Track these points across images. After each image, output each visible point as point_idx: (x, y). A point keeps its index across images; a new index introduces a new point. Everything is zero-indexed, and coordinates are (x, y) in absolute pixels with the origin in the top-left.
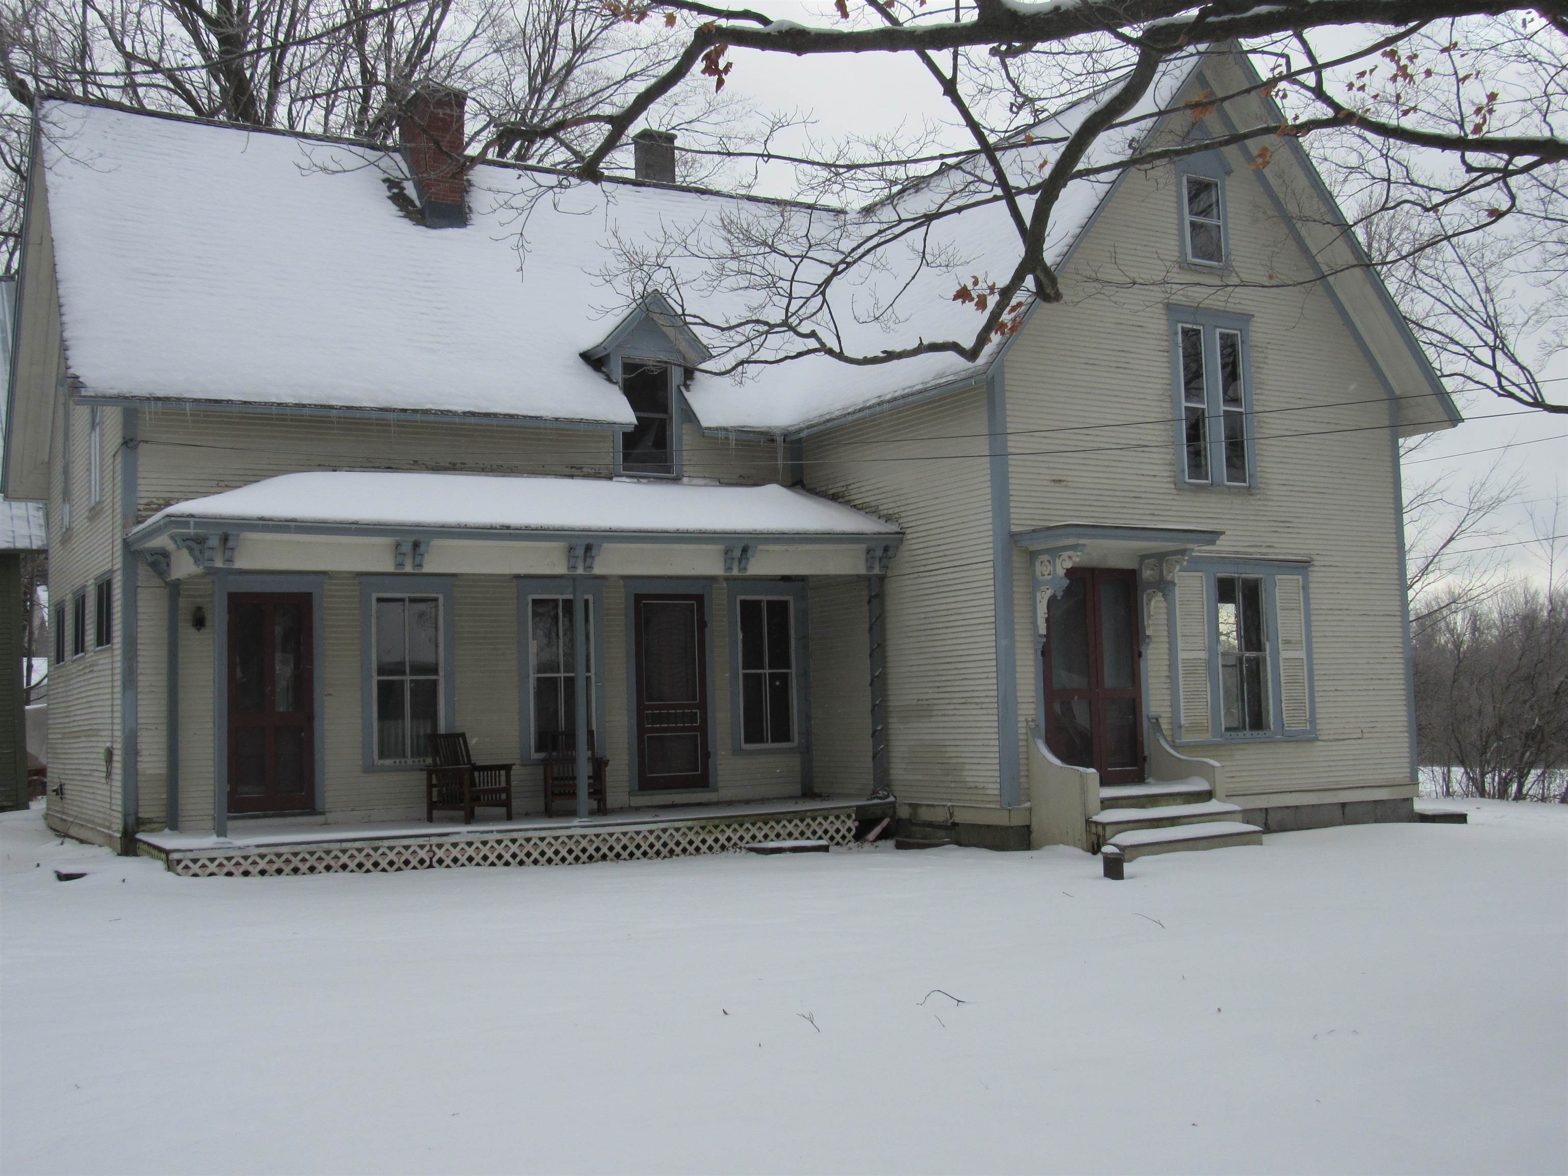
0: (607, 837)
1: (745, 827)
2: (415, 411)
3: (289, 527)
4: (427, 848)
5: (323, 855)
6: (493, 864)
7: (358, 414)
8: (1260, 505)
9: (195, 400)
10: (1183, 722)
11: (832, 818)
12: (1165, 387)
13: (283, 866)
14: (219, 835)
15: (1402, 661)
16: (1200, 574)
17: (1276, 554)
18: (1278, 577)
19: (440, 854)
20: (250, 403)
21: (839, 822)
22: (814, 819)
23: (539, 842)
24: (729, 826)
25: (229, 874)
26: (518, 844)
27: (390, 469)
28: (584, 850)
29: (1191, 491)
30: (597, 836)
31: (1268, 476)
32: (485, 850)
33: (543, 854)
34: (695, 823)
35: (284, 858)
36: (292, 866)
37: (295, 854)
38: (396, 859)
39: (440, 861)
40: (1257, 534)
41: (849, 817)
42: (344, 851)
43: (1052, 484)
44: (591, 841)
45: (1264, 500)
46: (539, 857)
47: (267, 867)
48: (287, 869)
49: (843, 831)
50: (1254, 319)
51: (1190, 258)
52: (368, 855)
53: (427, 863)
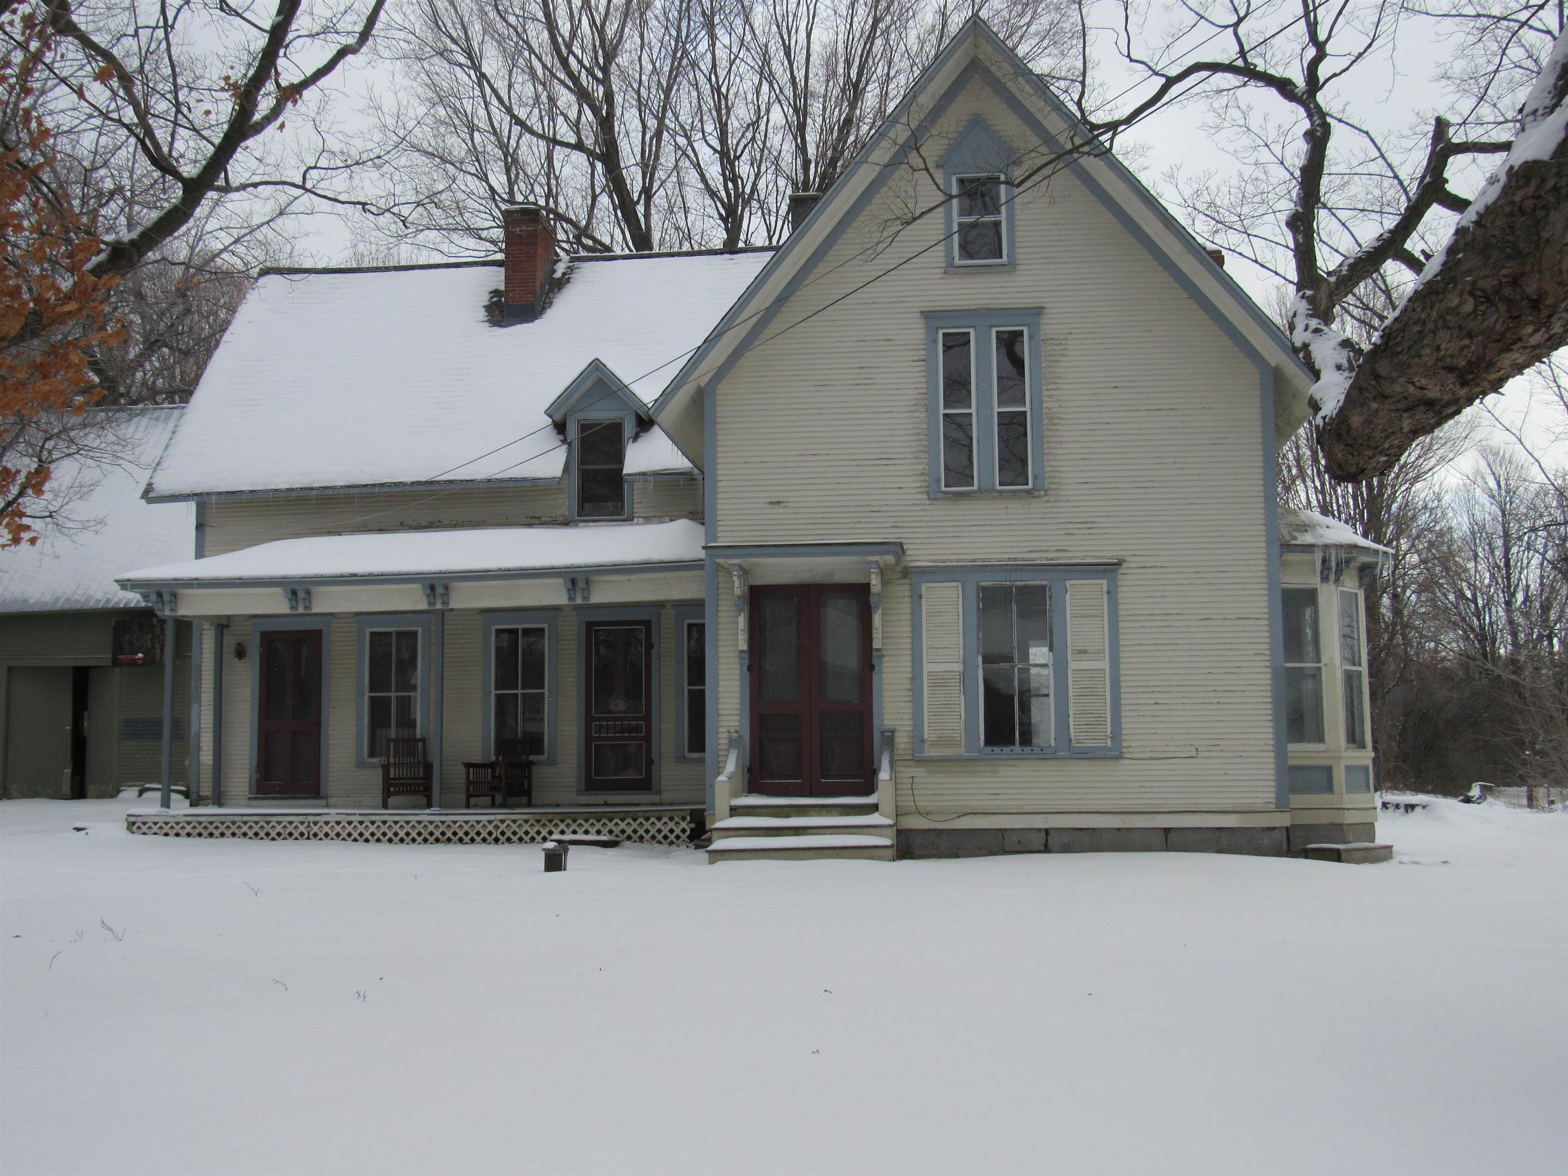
0: (451, 824)
1: (578, 822)
2: (374, 485)
3: (192, 584)
4: (306, 824)
5: (231, 825)
6: (355, 840)
7: (330, 492)
8: (1047, 508)
9: (219, 493)
10: (926, 736)
11: (665, 819)
12: (918, 396)
13: (202, 831)
14: (162, 806)
15: (1268, 670)
16: (955, 584)
17: (1071, 558)
18: (1068, 583)
19: (315, 829)
20: (255, 491)
21: (673, 823)
22: (647, 819)
23: (393, 825)
24: (562, 821)
25: (166, 834)
26: (376, 825)
27: (381, 530)
28: (431, 834)
29: (950, 499)
30: (443, 822)
31: (1063, 475)
32: (349, 829)
33: (396, 834)
34: (529, 816)
35: (203, 825)
36: (208, 831)
37: (211, 823)
38: (282, 831)
39: (315, 835)
40: (1042, 538)
41: (684, 819)
42: (245, 823)
43: (770, 506)
44: (437, 826)
45: (1056, 501)
46: (393, 837)
47: (191, 831)
48: (205, 834)
49: (677, 831)
50: (1045, 311)
51: (957, 261)
52: (262, 827)
53: (306, 835)
